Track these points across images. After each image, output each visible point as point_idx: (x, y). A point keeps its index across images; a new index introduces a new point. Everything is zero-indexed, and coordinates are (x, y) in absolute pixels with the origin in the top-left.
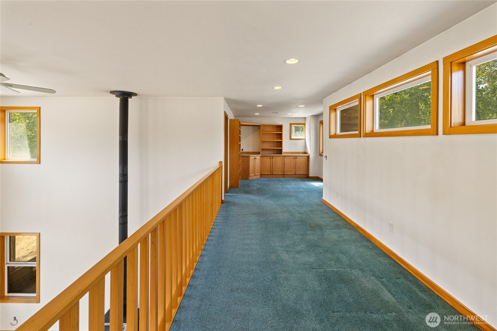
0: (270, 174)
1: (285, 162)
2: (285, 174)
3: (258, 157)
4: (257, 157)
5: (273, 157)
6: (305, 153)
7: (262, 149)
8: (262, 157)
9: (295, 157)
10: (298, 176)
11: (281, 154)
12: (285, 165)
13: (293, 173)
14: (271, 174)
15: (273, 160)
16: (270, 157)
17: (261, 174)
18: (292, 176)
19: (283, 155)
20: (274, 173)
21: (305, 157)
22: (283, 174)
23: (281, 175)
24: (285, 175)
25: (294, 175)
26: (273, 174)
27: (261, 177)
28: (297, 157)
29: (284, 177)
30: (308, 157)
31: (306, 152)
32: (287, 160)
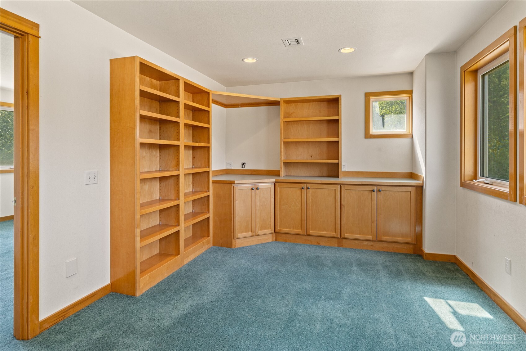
0: (301, 233)
1: (342, 203)
2: (342, 236)
3: (267, 184)
4: (260, 186)
5: (309, 186)
6: (412, 176)
7: (287, 164)
8: (277, 185)
9: (375, 188)
10: (386, 245)
11: (338, 177)
12: (345, 210)
13: (370, 237)
14: (303, 235)
15: (309, 194)
16: (302, 185)
17: (277, 231)
18: (365, 243)
19: (342, 179)
20: (312, 232)
21: (409, 189)
22: (338, 238)
23: (334, 239)
24: (344, 240)
25: (373, 241)
26: (309, 235)
27: (276, 240)
28: (382, 188)
29: (340, 245)
30: (420, 189)
31: (414, 172)
32: (349, 196)
